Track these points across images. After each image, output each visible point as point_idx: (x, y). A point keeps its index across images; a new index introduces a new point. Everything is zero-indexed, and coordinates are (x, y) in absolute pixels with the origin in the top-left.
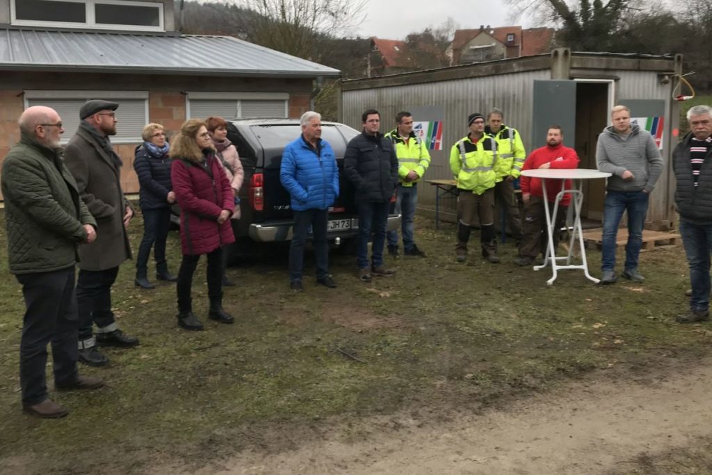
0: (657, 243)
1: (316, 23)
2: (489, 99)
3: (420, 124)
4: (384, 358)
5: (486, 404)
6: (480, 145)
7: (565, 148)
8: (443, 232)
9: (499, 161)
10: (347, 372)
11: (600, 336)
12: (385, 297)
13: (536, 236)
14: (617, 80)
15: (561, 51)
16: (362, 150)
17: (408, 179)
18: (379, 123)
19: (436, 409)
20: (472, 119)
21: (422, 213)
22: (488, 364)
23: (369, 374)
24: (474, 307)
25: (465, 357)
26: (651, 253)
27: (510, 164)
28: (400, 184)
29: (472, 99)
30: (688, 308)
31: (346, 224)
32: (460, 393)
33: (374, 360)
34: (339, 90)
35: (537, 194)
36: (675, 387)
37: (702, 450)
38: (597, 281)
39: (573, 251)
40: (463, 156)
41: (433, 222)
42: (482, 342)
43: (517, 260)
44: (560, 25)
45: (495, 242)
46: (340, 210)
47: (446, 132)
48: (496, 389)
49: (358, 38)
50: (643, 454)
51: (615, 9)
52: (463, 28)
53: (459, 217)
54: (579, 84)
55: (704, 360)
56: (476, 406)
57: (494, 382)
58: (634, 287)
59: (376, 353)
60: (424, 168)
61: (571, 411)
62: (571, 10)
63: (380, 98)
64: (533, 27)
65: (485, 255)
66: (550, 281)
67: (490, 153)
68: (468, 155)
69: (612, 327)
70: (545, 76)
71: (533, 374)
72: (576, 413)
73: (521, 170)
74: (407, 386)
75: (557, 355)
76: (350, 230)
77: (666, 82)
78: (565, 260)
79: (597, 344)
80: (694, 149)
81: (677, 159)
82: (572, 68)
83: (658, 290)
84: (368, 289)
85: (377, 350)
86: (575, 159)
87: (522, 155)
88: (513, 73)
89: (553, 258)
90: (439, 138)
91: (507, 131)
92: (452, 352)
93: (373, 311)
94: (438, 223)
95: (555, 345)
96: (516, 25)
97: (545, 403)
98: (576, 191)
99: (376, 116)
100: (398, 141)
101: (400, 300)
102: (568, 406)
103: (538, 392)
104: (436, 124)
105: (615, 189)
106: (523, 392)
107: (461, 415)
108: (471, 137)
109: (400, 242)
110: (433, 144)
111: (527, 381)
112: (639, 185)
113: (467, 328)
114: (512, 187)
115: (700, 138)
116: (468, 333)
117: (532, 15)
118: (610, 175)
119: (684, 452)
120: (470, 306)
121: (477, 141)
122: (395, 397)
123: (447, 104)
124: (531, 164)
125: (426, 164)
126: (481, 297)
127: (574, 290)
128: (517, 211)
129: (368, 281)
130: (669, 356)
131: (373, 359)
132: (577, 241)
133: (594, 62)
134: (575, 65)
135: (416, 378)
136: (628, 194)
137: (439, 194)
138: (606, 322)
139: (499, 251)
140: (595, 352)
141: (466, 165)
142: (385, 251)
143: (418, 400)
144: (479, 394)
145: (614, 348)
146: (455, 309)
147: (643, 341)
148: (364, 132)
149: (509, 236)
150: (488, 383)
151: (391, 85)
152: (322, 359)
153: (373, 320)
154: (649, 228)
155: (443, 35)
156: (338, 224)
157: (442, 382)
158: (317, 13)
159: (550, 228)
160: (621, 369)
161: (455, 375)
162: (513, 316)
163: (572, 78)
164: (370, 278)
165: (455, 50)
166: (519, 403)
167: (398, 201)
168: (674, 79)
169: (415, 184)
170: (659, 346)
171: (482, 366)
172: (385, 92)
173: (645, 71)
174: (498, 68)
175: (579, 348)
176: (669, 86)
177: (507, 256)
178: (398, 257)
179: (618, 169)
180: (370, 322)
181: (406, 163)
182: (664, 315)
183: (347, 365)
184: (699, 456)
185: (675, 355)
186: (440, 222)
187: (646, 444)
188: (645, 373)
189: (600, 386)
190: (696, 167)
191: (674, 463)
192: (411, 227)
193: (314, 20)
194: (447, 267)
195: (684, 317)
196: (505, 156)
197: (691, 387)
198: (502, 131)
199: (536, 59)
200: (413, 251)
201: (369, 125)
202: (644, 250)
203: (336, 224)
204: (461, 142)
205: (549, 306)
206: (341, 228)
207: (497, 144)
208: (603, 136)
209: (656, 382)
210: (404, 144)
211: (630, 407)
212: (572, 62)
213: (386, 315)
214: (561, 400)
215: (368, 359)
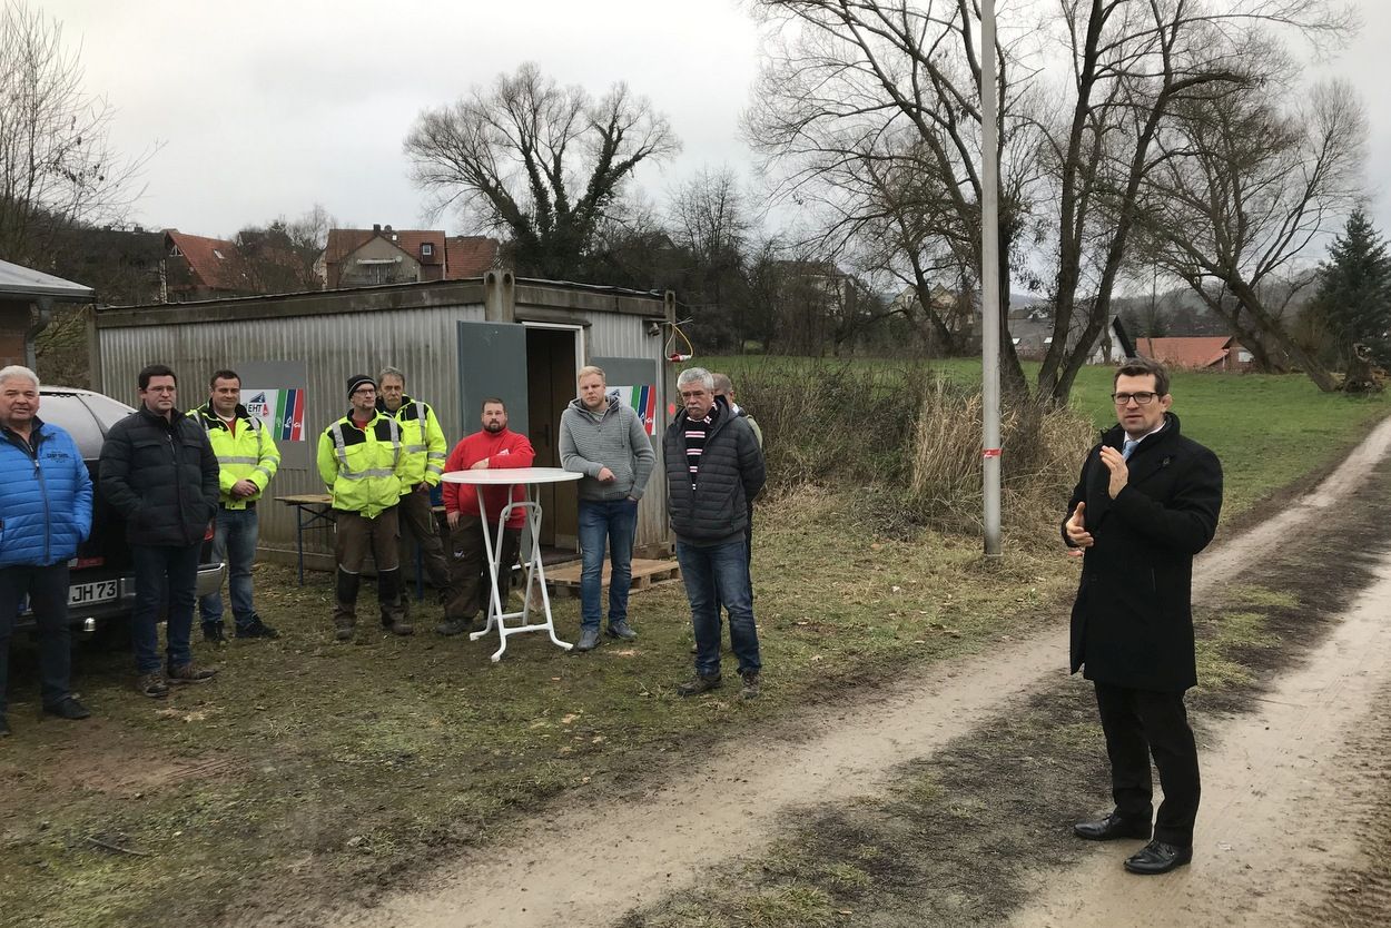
0: (655, 578)
1: (34, 191)
2: (385, 352)
3: (262, 394)
4: (188, 839)
5: (384, 885)
6: (370, 433)
7: (511, 434)
8: (313, 589)
9: (404, 459)
10: (107, 881)
11: (571, 736)
12: (196, 722)
13: (470, 584)
14: (587, 326)
15: (499, 275)
16: (138, 444)
17: (235, 494)
18: (173, 393)
19: (292, 914)
20: (354, 385)
21: (270, 558)
22: (390, 814)
23: (157, 874)
24: (366, 717)
25: (348, 810)
26: (646, 594)
27: (422, 462)
28: (223, 505)
29: (354, 351)
30: (694, 672)
31: (107, 589)
32: (337, 875)
33: (166, 847)
34: (90, 326)
35: (470, 512)
36: (677, 796)
37: (713, 887)
38: (569, 646)
39: (531, 602)
40: (343, 452)
41: (295, 573)
42: (379, 777)
43: (443, 627)
44: (505, 234)
45: (404, 599)
46: (93, 562)
47: (312, 409)
48: (401, 856)
49: (139, 229)
50: (632, 911)
51: (588, 216)
52: (342, 226)
53: (339, 559)
54: (529, 331)
55: (715, 748)
56: (365, 892)
57: (399, 844)
58: (622, 649)
59: (170, 833)
60: (268, 474)
61: (526, 866)
62: (522, 211)
63: (180, 346)
64: (464, 234)
65: (388, 623)
66: (496, 656)
67: (388, 445)
68: (350, 449)
69: (590, 718)
70: (475, 316)
71: (464, 815)
72: (533, 868)
73: (442, 472)
74: (235, 882)
75: (505, 778)
76: (117, 601)
77: (655, 333)
78: (520, 618)
79: (567, 748)
80: (690, 434)
81: (670, 449)
82: (518, 304)
83: (654, 650)
84: (159, 712)
85: (174, 825)
86: (528, 452)
87: (441, 447)
88: (424, 308)
89: (500, 617)
90: (298, 420)
91: (413, 407)
92: (324, 803)
93: (167, 752)
94: (301, 573)
95: (503, 762)
96: (435, 228)
97: (484, 863)
98: (532, 504)
99: (168, 381)
100: (213, 425)
101: (226, 722)
102: (520, 860)
103: (473, 846)
104: (292, 393)
105: (589, 498)
106: (447, 851)
107: (337, 914)
108: (353, 417)
109: (227, 614)
110: (287, 432)
111: (455, 832)
112: (623, 490)
113: (353, 756)
114: (428, 504)
115: (696, 417)
116: (355, 765)
117: (461, 211)
118: (579, 476)
119: (688, 895)
120: (357, 717)
121: (365, 424)
122: (211, 908)
123: (310, 360)
124: (458, 462)
125: (270, 466)
126: (378, 698)
127: (534, 665)
128: (439, 542)
129: (160, 695)
130: (668, 750)
131: (165, 844)
132: (536, 583)
133: (550, 296)
134: (523, 300)
135: (253, 864)
136: (608, 504)
137: (303, 522)
138: (582, 711)
139: (412, 614)
140: (564, 762)
141: (346, 467)
142: (196, 634)
143: (254, 906)
144: (372, 870)
145: (591, 751)
146: (332, 727)
147: (634, 733)
148: (143, 408)
149: (429, 586)
150: (388, 846)
151: (201, 320)
152: (51, 865)
153: (168, 770)
154: (643, 555)
155: (306, 237)
156: (91, 592)
157: (301, 863)
158: (37, 172)
159: (494, 567)
160: (601, 783)
161: (328, 845)
162: (434, 723)
163: (519, 321)
164: (167, 689)
165: (330, 265)
166: (440, 872)
167: (219, 537)
168: (666, 329)
169: (251, 505)
170: (654, 738)
171: (377, 819)
172: (188, 332)
173: (626, 314)
174: (398, 297)
175: (539, 760)
176: (659, 340)
177: (424, 621)
178: (223, 643)
179: (592, 466)
180: (160, 775)
181: (231, 466)
182: (662, 687)
183: (108, 867)
184: (710, 897)
185: (677, 746)
186: (306, 572)
187: (635, 895)
188: (636, 783)
189: (569, 817)
190: (694, 460)
191: (675, 916)
192: (249, 586)
193: (31, 186)
194: (318, 651)
195: (688, 686)
196: (414, 450)
197: (698, 792)
198: (406, 406)
199: (461, 286)
200: (252, 628)
201: (152, 396)
202: (637, 590)
203: (84, 593)
204: (335, 427)
205: (494, 698)
206: (96, 598)
207: (400, 430)
208: (569, 414)
209: (650, 793)
210: (225, 429)
211: (612, 842)
212: (516, 296)
213: (195, 756)
214: (510, 851)
215: (154, 848)
